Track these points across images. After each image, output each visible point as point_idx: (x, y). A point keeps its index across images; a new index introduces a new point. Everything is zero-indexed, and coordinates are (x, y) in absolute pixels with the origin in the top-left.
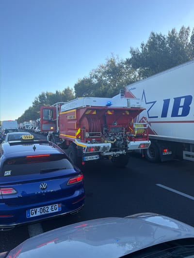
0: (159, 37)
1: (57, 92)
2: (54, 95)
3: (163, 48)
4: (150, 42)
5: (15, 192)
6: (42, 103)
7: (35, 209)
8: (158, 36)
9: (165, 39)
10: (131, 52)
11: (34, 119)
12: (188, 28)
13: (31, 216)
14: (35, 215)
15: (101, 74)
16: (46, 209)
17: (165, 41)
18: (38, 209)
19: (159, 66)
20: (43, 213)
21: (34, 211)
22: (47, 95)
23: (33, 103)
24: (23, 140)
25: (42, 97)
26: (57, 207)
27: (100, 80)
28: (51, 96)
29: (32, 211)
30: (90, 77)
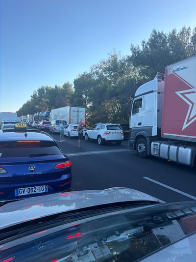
0: (160, 36)
1: (56, 87)
2: (53, 90)
3: (164, 47)
4: (151, 40)
5: (5, 172)
6: (41, 97)
7: (24, 189)
8: (159, 34)
9: (166, 37)
10: (131, 49)
11: (32, 113)
12: (189, 28)
13: (19, 195)
14: (22, 194)
15: (102, 70)
16: (34, 190)
17: (166, 40)
18: (26, 189)
19: (159, 64)
20: (31, 193)
21: (22, 191)
22: (46, 89)
23: (31, 97)
24: (16, 128)
25: (41, 91)
26: (44, 188)
27: (101, 76)
28: (49, 90)
29: (20, 190)
30: (90, 72)
